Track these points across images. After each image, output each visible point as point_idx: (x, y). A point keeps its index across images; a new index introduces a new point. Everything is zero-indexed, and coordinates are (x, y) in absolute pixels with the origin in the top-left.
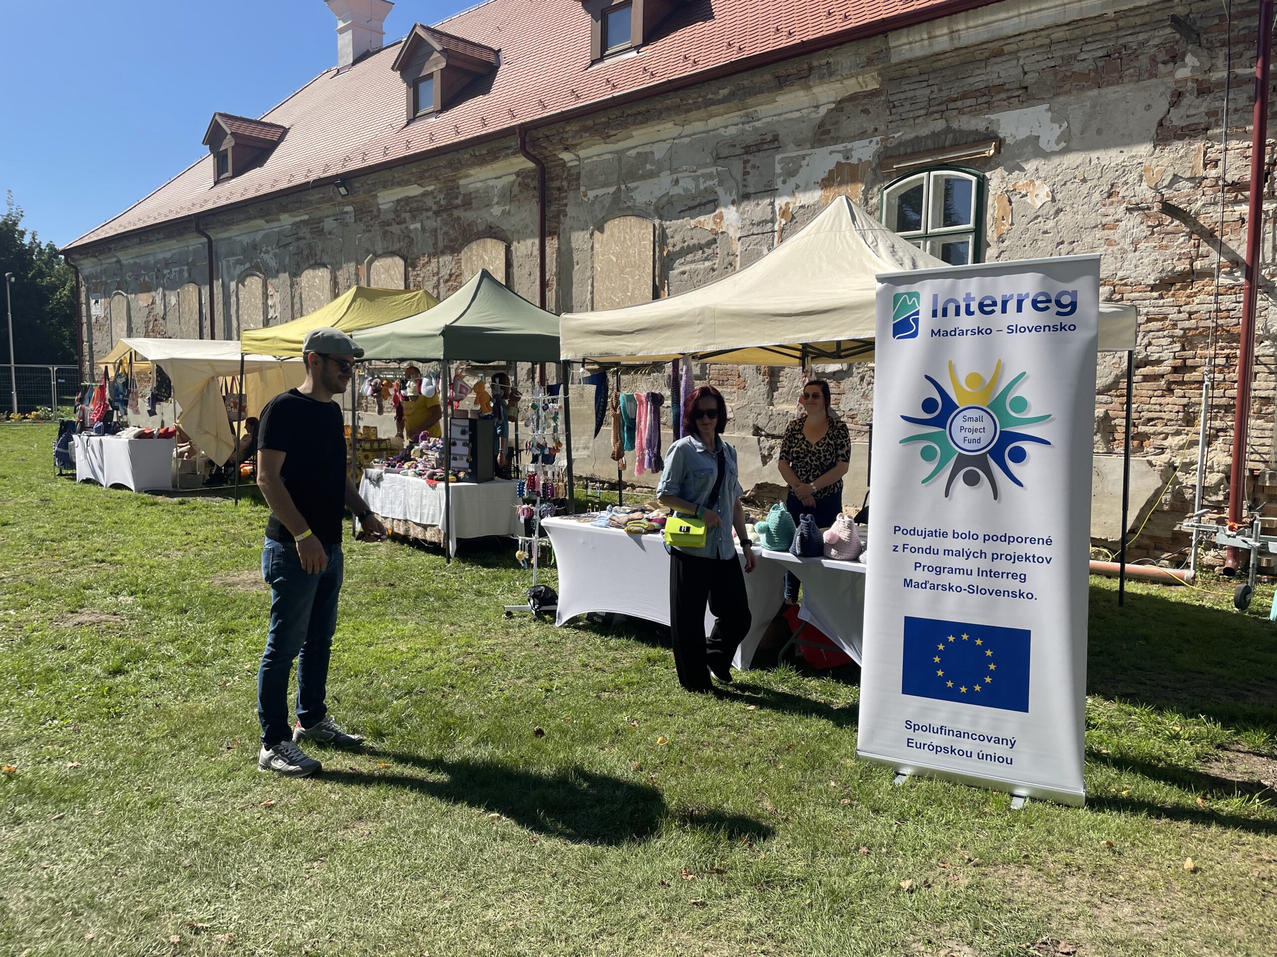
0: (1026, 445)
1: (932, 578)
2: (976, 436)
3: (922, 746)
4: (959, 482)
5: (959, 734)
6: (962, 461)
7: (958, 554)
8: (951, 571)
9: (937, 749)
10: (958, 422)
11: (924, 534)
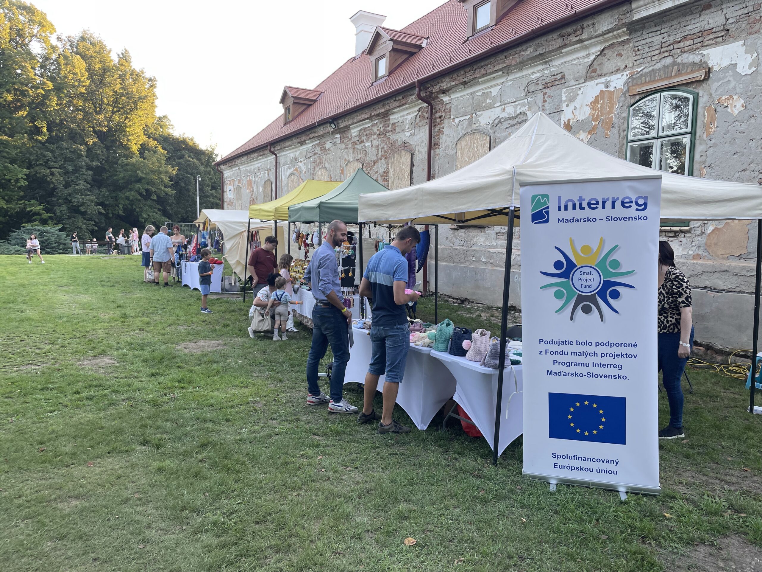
0: (619, 289)
1: (565, 369)
2: (589, 283)
3: (563, 467)
4: (579, 311)
5: (585, 459)
6: (580, 299)
7: (580, 354)
8: (576, 364)
9: (572, 469)
10: (577, 275)
11: (558, 343)
